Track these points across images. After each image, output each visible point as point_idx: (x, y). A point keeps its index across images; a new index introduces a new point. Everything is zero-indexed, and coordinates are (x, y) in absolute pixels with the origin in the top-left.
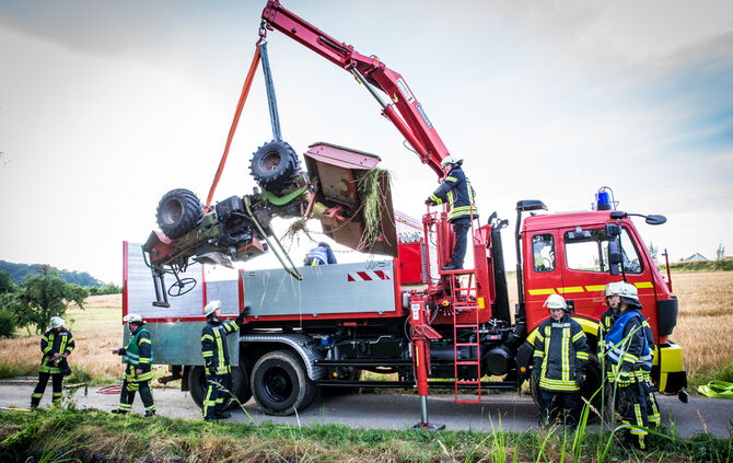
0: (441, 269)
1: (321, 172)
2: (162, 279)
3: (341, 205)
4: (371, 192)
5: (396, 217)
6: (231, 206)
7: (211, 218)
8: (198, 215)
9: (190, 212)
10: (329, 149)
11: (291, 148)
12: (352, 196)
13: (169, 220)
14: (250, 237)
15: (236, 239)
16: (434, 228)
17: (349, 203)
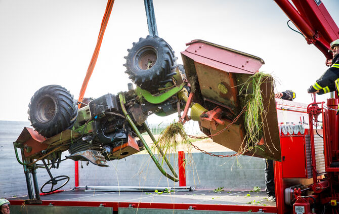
0: (327, 164)
1: (200, 72)
2: (34, 174)
3: (220, 107)
4: (253, 97)
5: (278, 106)
6: (105, 104)
7: (84, 114)
8: (71, 112)
9: (63, 111)
10: (208, 48)
11: (167, 46)
12: (232, 99)
13: (43, 118)
14: (124, 136)
15: (111, 138)
16: (320, 117)
17: (230, 106)
